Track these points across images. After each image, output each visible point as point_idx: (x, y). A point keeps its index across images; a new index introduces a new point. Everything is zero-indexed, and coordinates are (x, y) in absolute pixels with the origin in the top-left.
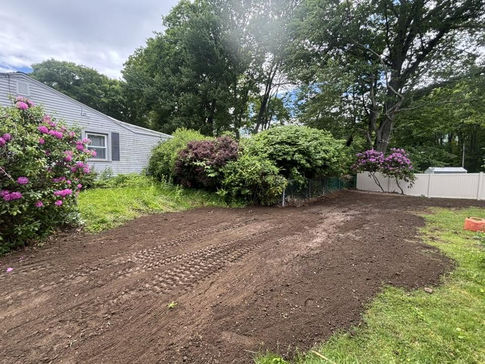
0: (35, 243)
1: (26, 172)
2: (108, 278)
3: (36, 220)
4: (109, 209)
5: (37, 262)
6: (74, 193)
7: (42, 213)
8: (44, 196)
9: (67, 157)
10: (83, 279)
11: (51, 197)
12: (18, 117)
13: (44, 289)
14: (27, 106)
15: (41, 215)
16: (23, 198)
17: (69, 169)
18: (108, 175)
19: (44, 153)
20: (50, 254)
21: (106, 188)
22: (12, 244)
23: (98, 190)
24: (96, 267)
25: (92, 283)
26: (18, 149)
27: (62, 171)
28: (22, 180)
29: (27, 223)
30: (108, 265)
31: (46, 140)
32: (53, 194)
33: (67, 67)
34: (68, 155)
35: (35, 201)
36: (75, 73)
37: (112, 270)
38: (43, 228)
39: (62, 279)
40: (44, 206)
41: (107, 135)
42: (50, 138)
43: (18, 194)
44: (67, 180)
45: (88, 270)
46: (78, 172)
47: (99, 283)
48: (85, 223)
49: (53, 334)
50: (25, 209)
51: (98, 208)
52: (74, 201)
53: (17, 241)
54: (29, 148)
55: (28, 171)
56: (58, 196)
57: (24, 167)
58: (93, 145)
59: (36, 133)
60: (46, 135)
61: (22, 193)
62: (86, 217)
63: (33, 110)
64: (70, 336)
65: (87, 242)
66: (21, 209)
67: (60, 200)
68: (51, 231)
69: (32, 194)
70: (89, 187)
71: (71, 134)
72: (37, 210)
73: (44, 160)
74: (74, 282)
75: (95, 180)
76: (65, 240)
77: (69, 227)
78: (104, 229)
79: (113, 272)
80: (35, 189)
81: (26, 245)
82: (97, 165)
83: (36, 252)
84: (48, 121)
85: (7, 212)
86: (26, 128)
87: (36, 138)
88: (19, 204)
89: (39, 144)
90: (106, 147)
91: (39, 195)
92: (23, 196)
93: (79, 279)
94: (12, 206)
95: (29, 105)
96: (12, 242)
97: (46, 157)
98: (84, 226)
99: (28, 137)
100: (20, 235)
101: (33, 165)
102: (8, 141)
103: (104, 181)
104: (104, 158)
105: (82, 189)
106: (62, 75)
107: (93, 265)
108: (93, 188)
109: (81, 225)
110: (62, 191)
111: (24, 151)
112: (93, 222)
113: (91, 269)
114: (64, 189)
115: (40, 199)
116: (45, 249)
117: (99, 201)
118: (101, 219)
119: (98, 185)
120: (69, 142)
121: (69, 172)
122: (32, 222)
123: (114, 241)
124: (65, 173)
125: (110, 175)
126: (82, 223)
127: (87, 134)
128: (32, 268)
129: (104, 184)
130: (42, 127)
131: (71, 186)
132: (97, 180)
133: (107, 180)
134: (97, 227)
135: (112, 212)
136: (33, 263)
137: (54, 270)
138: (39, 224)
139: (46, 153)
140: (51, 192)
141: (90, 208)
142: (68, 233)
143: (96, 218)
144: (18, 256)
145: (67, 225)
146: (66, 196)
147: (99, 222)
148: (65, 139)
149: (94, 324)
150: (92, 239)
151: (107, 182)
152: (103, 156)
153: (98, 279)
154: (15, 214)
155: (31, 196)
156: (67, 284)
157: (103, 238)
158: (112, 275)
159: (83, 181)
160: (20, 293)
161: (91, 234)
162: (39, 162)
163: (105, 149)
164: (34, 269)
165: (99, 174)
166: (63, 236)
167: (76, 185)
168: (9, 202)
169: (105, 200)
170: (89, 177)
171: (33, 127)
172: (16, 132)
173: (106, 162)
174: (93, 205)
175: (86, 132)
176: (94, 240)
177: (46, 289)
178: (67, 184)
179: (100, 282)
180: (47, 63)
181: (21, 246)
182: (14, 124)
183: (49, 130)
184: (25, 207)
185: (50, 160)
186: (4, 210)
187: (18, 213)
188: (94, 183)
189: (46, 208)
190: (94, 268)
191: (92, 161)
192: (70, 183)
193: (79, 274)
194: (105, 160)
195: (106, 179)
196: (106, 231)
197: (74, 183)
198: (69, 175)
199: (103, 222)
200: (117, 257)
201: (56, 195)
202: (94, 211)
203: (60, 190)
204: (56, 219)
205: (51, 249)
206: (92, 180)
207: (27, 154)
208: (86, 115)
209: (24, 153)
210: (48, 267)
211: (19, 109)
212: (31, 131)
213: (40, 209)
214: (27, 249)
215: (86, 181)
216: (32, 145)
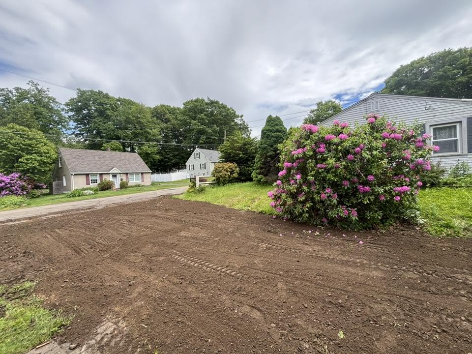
0: (379, 229)
1: (373, 171)
2: (444, 290)
3: (380, 210)
4: (460, 213)
5: (379, 244)
6: (412, 191)
7: (384, 206)
8: (385, 191)
9: (405, 156)
10: (415, 276)
11: (391, 192)
12: (368, 130)
13: (380, 267)
14: (374, 119)
15: (383, 207)
16: (371, 191)
17: (407, 167)
18: (462, 172)
19: (385, 155)
20: (389, 242)
21: (457, 187)
22: (364, 225)
23: (445, 188)
24: (431, 272)
25: (424, 285)
26: (367, 154)
27: (401, 169)
28: (371, 178)
29: (373, 212)
30: (447, 276)
31: (387, 144)
32: (392, 189)
33: (415, 65)
34: (407, 154)
35: (379, 194)
36: (423, 67)
37: (451, 284)
38: (385, 219)
39: (396, 267)
40: (385, 200)
41: (460, 122)
42: (390, 141)
43: (367, 188)
44: (405, 177)
45: (421, 270)
46: (418, 170)
47: (431, 288)
48: (426, 222)
49: (383, 306)
50: (372, 200)
51: (443, 210)
52: (413, 199)
53: (367, 223)
54: (375, 152)
55: (373, 170)
56: (397, 192)
57: (371, 168)
58: (439, 138)
59: (380, 139)
60: (387, 140)
61: (370, 187)
62: (427, 217)
63: (378, 122)
64: (396, 318)
65: (424, 243)
66: (369, 199)
67: (398, 196)
68: (391, 222)
69: (377, 189)
70: (433, 185)
71: (410, 133)
72: (380, 202)
73: (386, 160)
74: (405, 275)
75: (442, 177)
76: (403, 234)
77: (409, 223)
78: (448, 235)
79: (453, 288)
80: (379, 185)
81: (373, 229)
82: (444, 160)
83: (379, 236)
84: (390, 127)
85: (361, 201)
86: (373, 137)
87: (380, 144)
88: (369, 196)
89: (382, 148)
90: (458, 137)
91: (382, 191)
92: (371, 190)
93: (410, 275)
94: (364, 197)
95: (376, 118)
96: (364, 224)
97: (387, 158)
98: (424, 226)
99: (374, 144)
100: (369, 220)
101: (378, 166)
102: (362, 150)
103: (455, 179)
104: (456, 151)
105: (423, 187)
106: (411, 76)
107: (428, 268)
108: (439, 187)
109: (421, 224)
110: (400, 188)
111: (371, 155)
112: (435, 223)
113: (425, 271)
114: (403, 186)
115: (382, 194)
116: (385, 236)
117: (445, 201)
118: (445, 222)
119: (446, 184)
120: (408, 142)
121: (407, 170)
122: (377, 211)
123: (461, 253)
124: (403, 171)
125: (465, 171)
126: (421, 222)
127: (432, 128)
128: (374, 248)
129: (455, 183)
130: (385, 133)
131: (409, 183)
132: (445, 178)
133: (459, 178)
134: (439, 231)
135: (463, 218)
136: (375, 244)
137: (390, 256)
138: (381, 214)
139: (388, 155)
140: (391, 188)
141: (432, 209)
142: (407, 228)
143: (439, 220)
144: (367, 235)
145: (406, 220)
146: (405, 192)
147: (442, 226)
148: (405, 139)
149: (420, 324)
150: (432, 242)
151: (460, 180)
152: (454, 149)
153: (431, 284)
154: (366, 203)
155: (376, 190)
156: (399, 273)
157: (446, 245)
158: (450, 289)
159: (426, 178)
160: (365, 262)
161: (430, 236)
162: (382, 163)
163: (457, 140)
164: (376, 249)
165: (447, 171)
166: (402, 230)
167: (415, 182)
168: (362, 193)
169: (455, 201)
170: (435, 174)
171: (378, 135)
172: (366, 141)
173: (458, 155)
174: (437, 205)
175: (431, 126)
176: (434, 243)
177: (382, 268)
178: (405, 181)
179: (433, 289)
180: (396, 72)
181: (369, 228)
182: (365, 136)
183: (390, 134)
184: (372, 198)
185: (391, 160)
186: (360, 199)
187: (367, 203)
188: (440, 181)
189: (387, 202)
190: (429, 272)
191: (438, 157)
192: (408, 180)
193: (411, 269)
194: (456, 153)
195: (457, 177)
196: (451, 239)
197: (412, 180)
198: (408, 173)
199: (448, 226)
200: (461, 273)
201: (395, 191)
202: (437, 213)
203: (399, 187)
204: (396, 212)
205: (390, 238)
206: (437, 178)
207: (373, 158)
208: (432, 108)
209: (371, 156)
210: (385, 251)
211: (369, 124)
212: (377, 138)
213: (382, 202)
214: (373, 231)
215: (430, 179)
216: (376, 150)
